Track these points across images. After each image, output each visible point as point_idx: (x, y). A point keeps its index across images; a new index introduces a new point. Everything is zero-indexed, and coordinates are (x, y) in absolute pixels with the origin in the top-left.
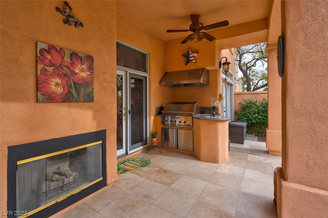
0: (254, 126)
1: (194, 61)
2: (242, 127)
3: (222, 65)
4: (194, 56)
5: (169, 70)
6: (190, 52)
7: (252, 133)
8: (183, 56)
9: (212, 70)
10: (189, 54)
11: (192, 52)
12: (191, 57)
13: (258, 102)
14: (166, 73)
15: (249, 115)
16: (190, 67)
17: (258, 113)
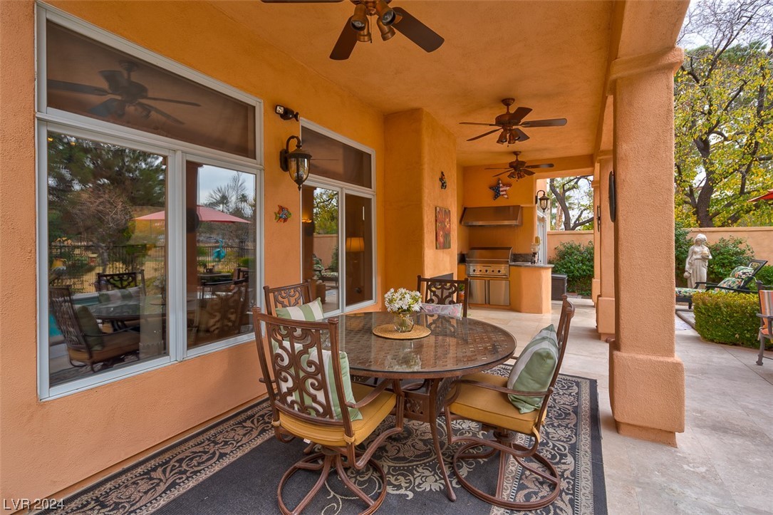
0: (576, 281)
1: (506, 196)
2: (563, 279)
3: (539, 201)
4: (505, 191)
5: (471, 205)
6: (501, 185)
7: (573, 292)
8: (490, 188)
9: (527, 207)
10: (499, 187)
11: (504, 185)
12: (502, 191)
13: (582, 246)
14: (465, 209)
15: (570, 264)
16: (500, 202)
17: (582, 261)
